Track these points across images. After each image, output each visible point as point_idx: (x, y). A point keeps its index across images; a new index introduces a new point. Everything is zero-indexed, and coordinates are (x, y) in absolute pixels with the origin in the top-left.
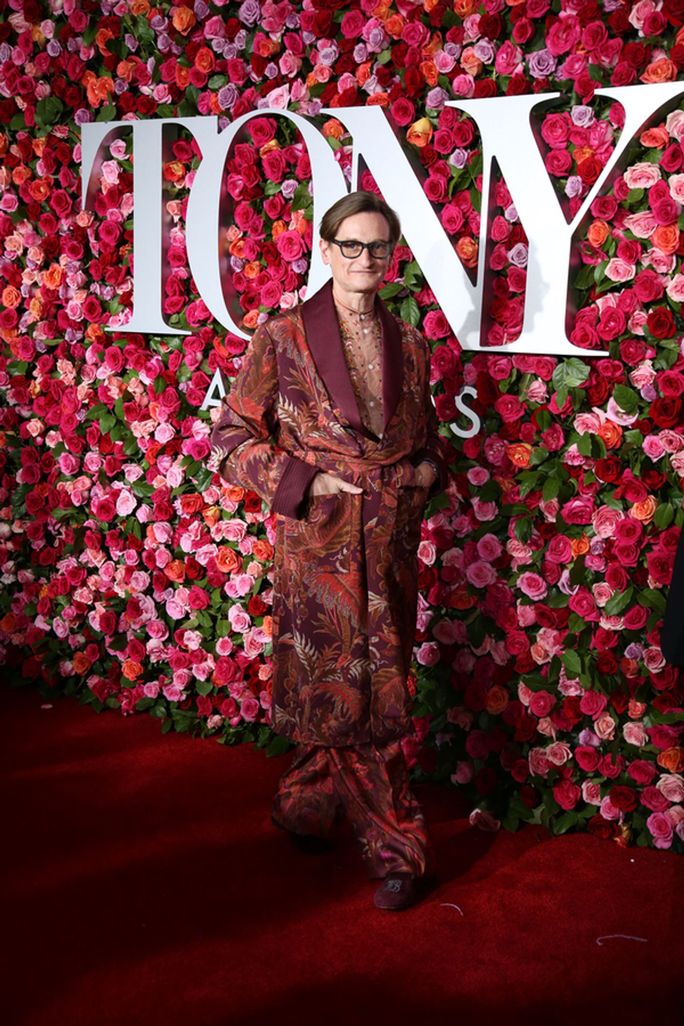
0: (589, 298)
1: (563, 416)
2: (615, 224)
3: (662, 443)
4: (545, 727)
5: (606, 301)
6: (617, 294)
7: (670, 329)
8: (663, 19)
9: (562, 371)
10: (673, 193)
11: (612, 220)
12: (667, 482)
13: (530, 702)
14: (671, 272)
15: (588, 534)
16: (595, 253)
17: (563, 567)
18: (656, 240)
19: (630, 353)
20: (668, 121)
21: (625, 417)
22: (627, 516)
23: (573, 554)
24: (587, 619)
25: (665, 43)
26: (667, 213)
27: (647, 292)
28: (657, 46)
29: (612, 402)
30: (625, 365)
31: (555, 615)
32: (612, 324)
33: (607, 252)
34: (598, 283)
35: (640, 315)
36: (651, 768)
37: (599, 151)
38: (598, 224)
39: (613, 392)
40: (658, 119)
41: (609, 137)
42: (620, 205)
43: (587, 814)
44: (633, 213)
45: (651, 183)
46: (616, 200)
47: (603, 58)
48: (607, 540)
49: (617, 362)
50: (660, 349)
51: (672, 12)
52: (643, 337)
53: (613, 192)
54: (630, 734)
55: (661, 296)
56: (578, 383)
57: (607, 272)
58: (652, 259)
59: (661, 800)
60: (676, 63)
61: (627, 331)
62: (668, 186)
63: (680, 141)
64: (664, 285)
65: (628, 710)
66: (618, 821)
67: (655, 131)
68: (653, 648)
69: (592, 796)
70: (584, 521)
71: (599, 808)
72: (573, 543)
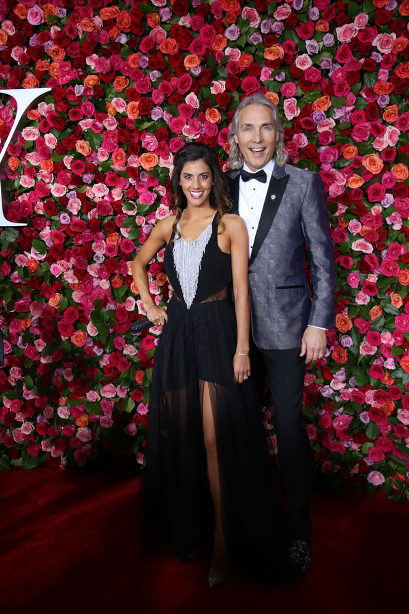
0: (14, 196)
1: (9, 257)
2: (21, 158)
3: (59, 267)
4: (19, 417)
5: (23, 197)
6: (28, 194)
7: (55, 210)
8: (28, 57)
9: (5, 235)
10: (47, 143)
11: (20, 156)
12: (64, 287)
13: (10, 406)
14: (52, 182)
15: (30, 316)
16: (14, 173)
17: (19, 335)
18: (42, 166)
19: (38, 224)
20: (39, 107)
21: (40, 255)
22: (47, 305)
23: (23, 327)
24: (34, 359)
25: (31, 68)
26: (45, 153)
27: (42, 193)
28: (27, 71)
29: (33, 249)
30: (37, 230)
31: (18, 360)
32: (27, 209)
33: (20, 173)
34: (17, 188)
35: (40, 204)
36: (73, 429)
37: (7, 121)
38: (13, 158)
39: (33, 244)
40: (34, 105)
41: (11, 114)
42: (22, 149)
43: (46, 456)
44: (29, 152)
45: (36, 138)
46: (20, 146)
47: (2, 74)
48: (39, 318)
49: (32, 229)
50: (51, 221)
51: (32, 54)
52: (43, 215)
53: (18, 143)
54: (61, 412)
55: (49, 194)
56: (13, 240)
57: (21, 183)
58: (42, 175)
59: (79, 442)
60: (38, 79)
61: (34, 212)
62: (44, 139)
63: (46, 117)
64: (50, 188)
65: (59, 402)
66: (60, 456)
67: (34, 111)
68: (68, 369)
69: (47, 447)
70: (27, 311)
71: (50, 453)
72: (23, 322)
